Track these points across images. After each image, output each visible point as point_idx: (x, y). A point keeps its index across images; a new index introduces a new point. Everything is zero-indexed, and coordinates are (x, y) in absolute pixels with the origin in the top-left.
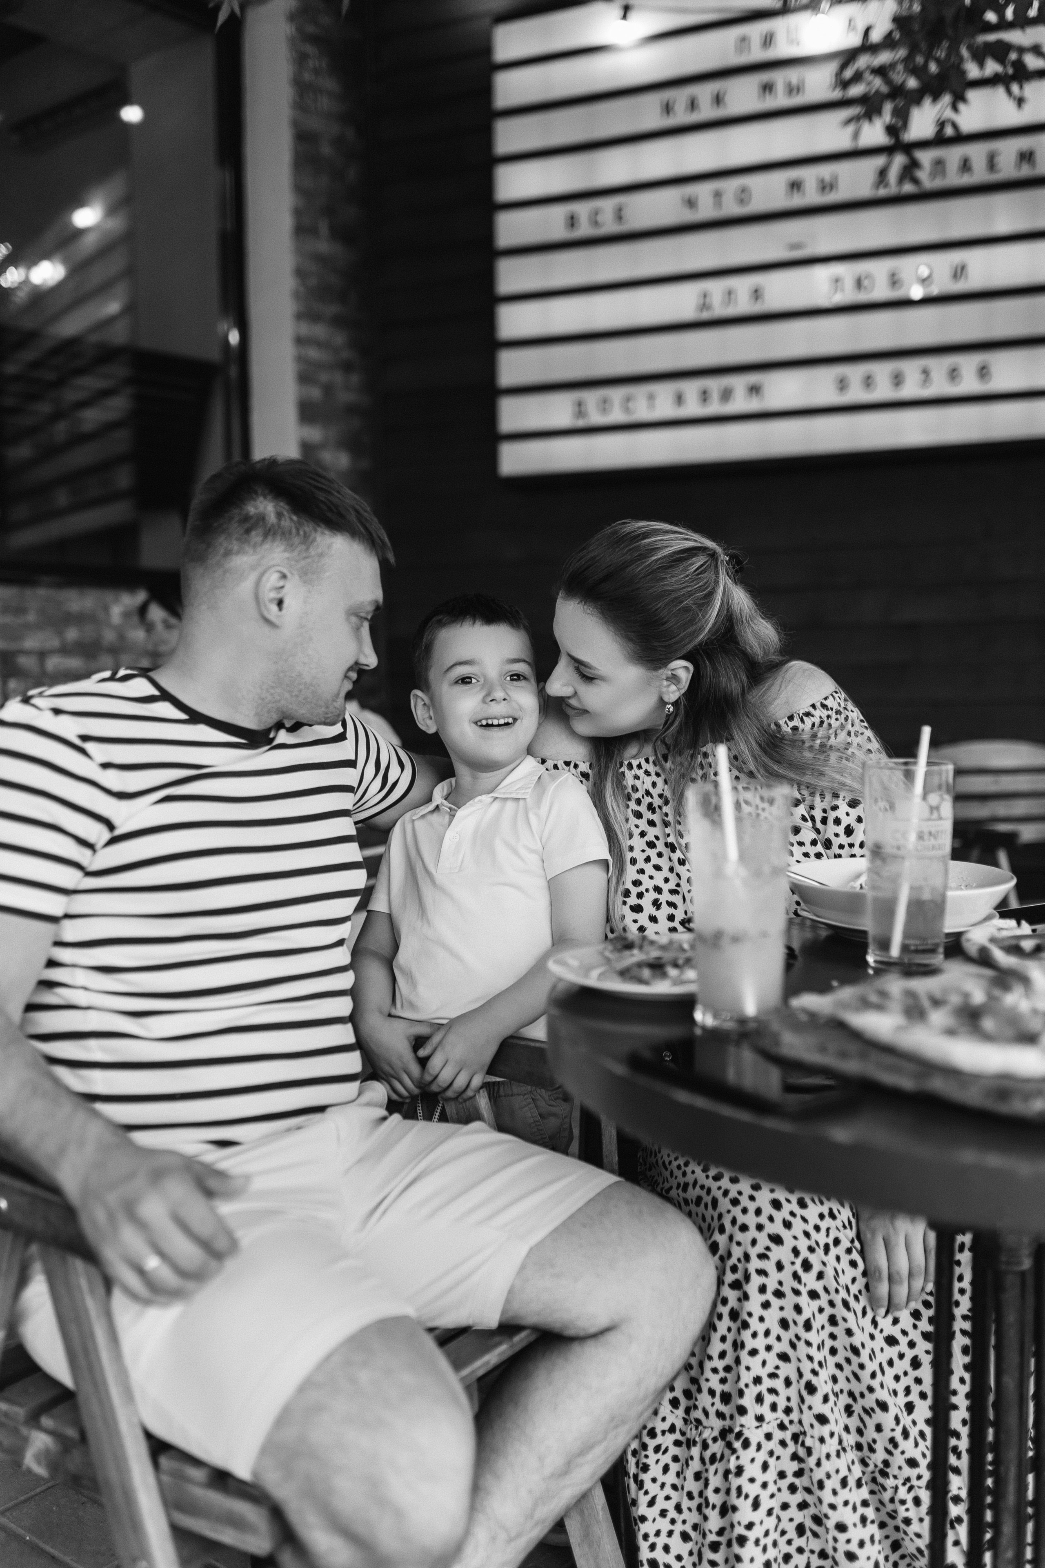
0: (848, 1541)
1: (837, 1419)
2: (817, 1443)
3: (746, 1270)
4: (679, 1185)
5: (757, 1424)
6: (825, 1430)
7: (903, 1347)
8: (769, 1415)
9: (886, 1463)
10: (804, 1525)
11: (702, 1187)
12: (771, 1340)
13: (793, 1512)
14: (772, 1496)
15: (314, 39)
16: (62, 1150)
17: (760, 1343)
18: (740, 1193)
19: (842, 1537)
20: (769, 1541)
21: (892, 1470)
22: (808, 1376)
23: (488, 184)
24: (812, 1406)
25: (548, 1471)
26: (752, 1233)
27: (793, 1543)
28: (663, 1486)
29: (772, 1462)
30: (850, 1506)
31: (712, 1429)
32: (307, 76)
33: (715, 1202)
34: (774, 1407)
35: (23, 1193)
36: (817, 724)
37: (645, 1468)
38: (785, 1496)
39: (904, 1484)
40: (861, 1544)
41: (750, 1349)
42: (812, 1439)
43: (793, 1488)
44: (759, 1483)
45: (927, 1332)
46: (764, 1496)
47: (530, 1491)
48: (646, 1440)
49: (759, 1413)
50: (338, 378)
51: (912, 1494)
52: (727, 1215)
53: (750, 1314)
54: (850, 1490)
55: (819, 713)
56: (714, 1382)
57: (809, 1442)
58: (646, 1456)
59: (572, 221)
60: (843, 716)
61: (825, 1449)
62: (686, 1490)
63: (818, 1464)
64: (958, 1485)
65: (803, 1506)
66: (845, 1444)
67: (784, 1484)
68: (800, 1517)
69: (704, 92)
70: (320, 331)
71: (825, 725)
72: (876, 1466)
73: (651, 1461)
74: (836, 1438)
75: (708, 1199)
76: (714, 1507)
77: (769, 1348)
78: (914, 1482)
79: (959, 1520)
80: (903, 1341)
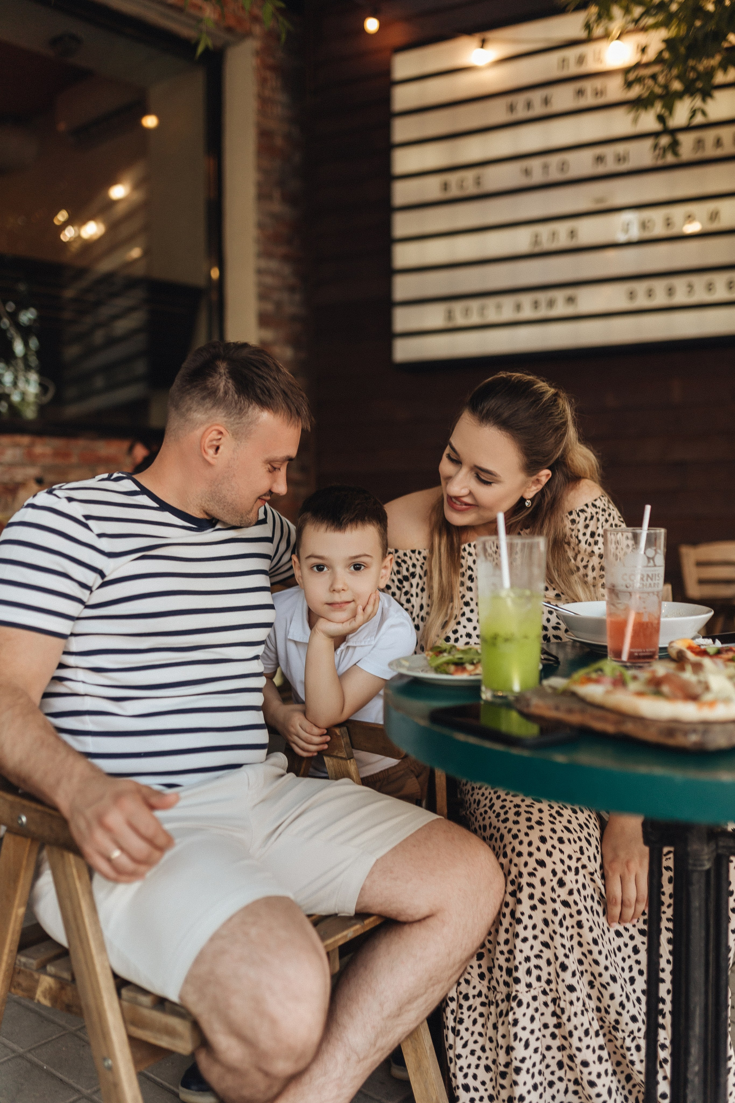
0: (590, 1073)
1: (582, 989)
2: (568, 1005)
3: (520, 884)
4: (480, 827)
5: (527, 989)
6: (573, 996)
7: (626, 938)
8: (535, 984)
9: (617, 1022)
10: (563, 1062)
11: (495, 828)
12: (537, 932)
13: (554, 1052)
14: (538, 1039)
15: (273, 68)
16: (58, 782)
17: (529, 933)
18: (519, 831)
19: (586, 1070)
20: (536, 1070)
21: (622, 1026)
22: (561, 958)
23: (387, 162)
24: (564, 979)
25: (386, 1013)
26: (525, 858)
27: (555, 1073)
28: (473, 1033)
29: (537, 1016)
30: (591, 1049)
31: (502, 993)
32: (267, 93)
33: (502, 837)
34: (539, 979)
35: (36, 811)
36: (589, 518)
37: (461, 1021)
38: (549, 1041)
39: (629, 1036)
40: (599, 1076)
41: (523, 938)
42: (564, 1002)
43: (553, 1036)
44: (528, 1030)
45: (642, 929)
46: (532, 1039)
47: (373, 1027)
48: (462, 1002)
49: (528, 982)
50: (285, 296)
51: (635, 1043)
52: (509, 845)
53: (522, 914)
54: (591, 1038)
55: (591, 510)
56: (501, 961)
57: (562, 1004)
58: (462, 1013)
59: (445, 186)
60: (607, 513)
61: (573, 1009)
62: (488, 1036)
63: (569, 1020)
64: (664, 1036)
65: (561, 1048)
66: (587, 1006)
67: (548, 1032)
68: (559, 1056)
69: (537, 96)
70: (273, 265)
71: (595, 519)
72: (610, 1023)
73: (465, 1016)
74: (581, 1001)
75: (497, 835)
76: (502, 1047)
77: (535, 937)
78: (636, 1034)
79: (665, 1061)
80: (626, 935)
